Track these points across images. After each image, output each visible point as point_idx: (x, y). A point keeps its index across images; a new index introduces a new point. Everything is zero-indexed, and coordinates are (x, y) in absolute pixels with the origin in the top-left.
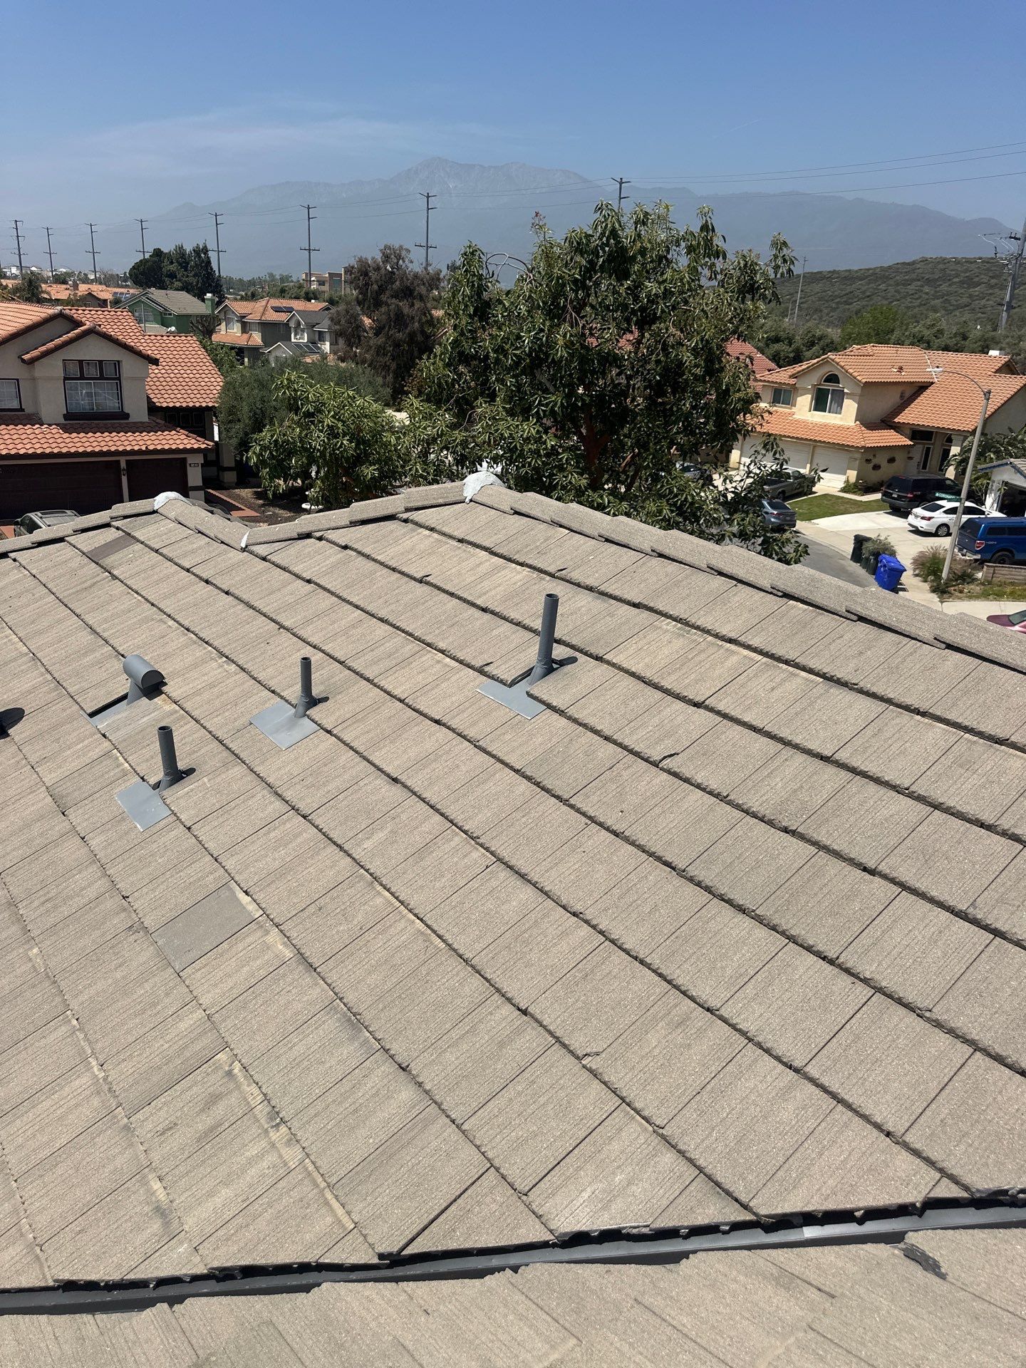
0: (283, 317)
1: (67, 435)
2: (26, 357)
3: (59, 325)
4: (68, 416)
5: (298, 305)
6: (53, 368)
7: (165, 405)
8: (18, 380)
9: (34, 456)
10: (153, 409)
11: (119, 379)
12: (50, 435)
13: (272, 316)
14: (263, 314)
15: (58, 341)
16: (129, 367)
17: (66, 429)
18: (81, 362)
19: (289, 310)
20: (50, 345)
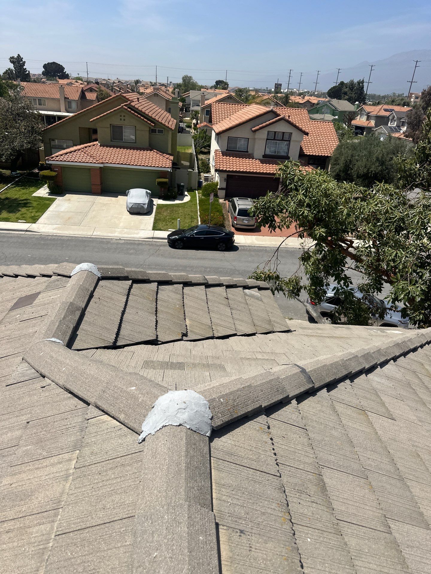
0: (387, 114)
1: (261, 164)
2: (253, 129)
3: (270, 115)
4: (265, 156)
5: (397, 108)
6: (263, 135)
7: (308, 154)
8: (248, 139)
9: (246, 172)
10: (302, 155)
11: (290, 141)
12: (255, 164)
13: (383, 113)
14: (379, 112)
15: (268, 123)
16: (295, 135)
17: (262, 162)
18: (275, 132)
19: (391, 110)
20: (264, 124)
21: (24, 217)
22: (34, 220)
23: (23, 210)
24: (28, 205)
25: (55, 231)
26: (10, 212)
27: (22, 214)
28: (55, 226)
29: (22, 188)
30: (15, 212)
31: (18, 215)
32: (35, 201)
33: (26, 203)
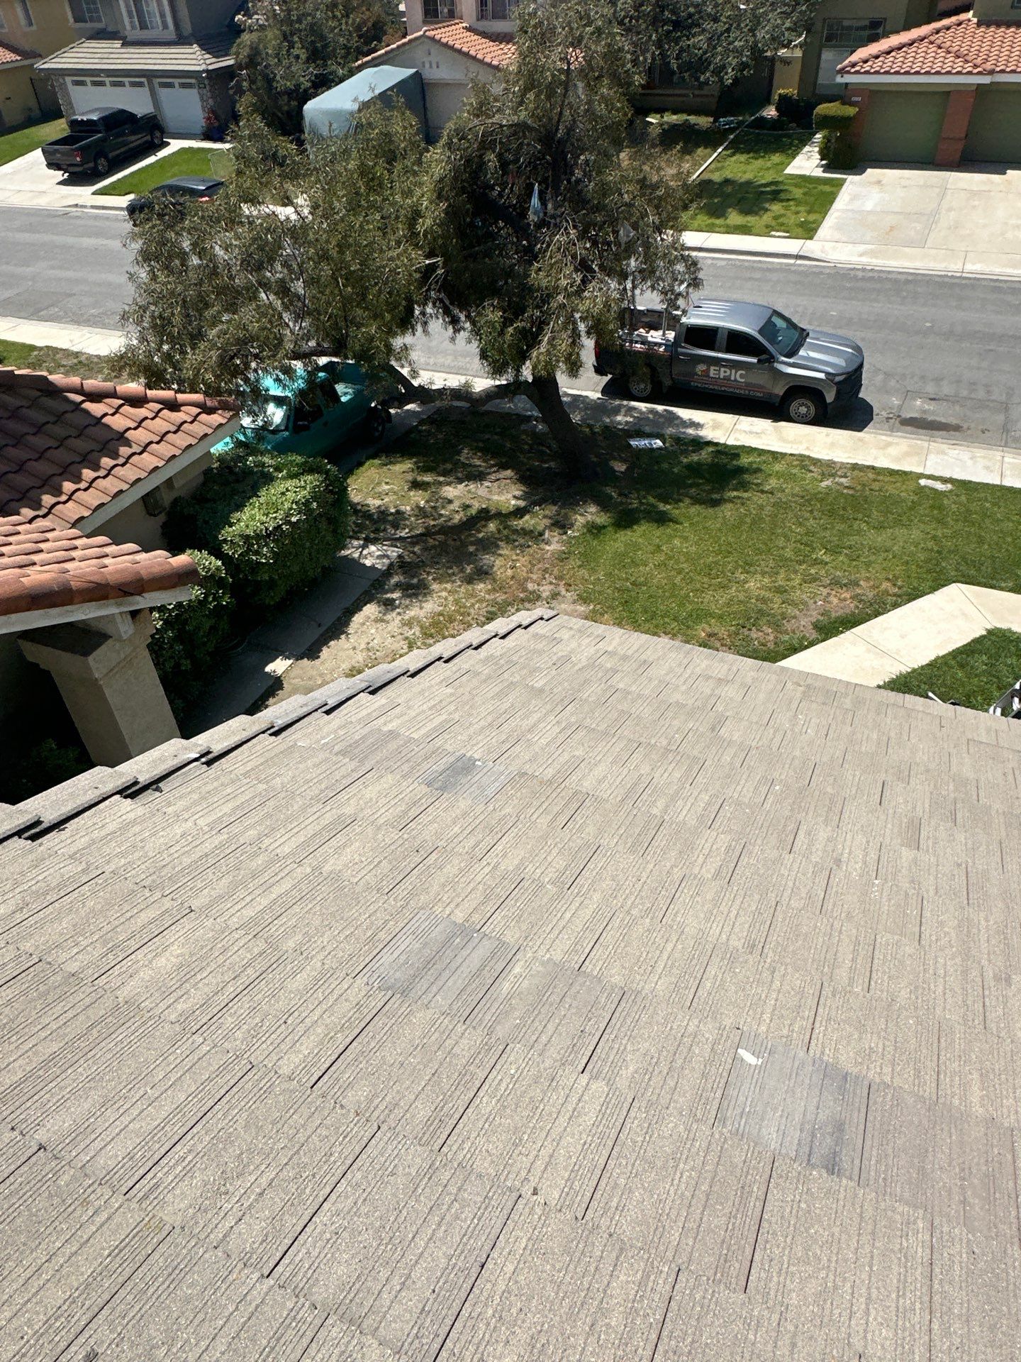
21: (782, 224)
22: (808, 231)
23: (776, 208)
24: (783, 196)
25: (865, 260)
26: (746, 212)
27: (776, 218)
28: (862, 248)
29: (751, 155)
30: (756, 214)
31: (767, 218)
32: (796, 186)
33: (778, 192)
